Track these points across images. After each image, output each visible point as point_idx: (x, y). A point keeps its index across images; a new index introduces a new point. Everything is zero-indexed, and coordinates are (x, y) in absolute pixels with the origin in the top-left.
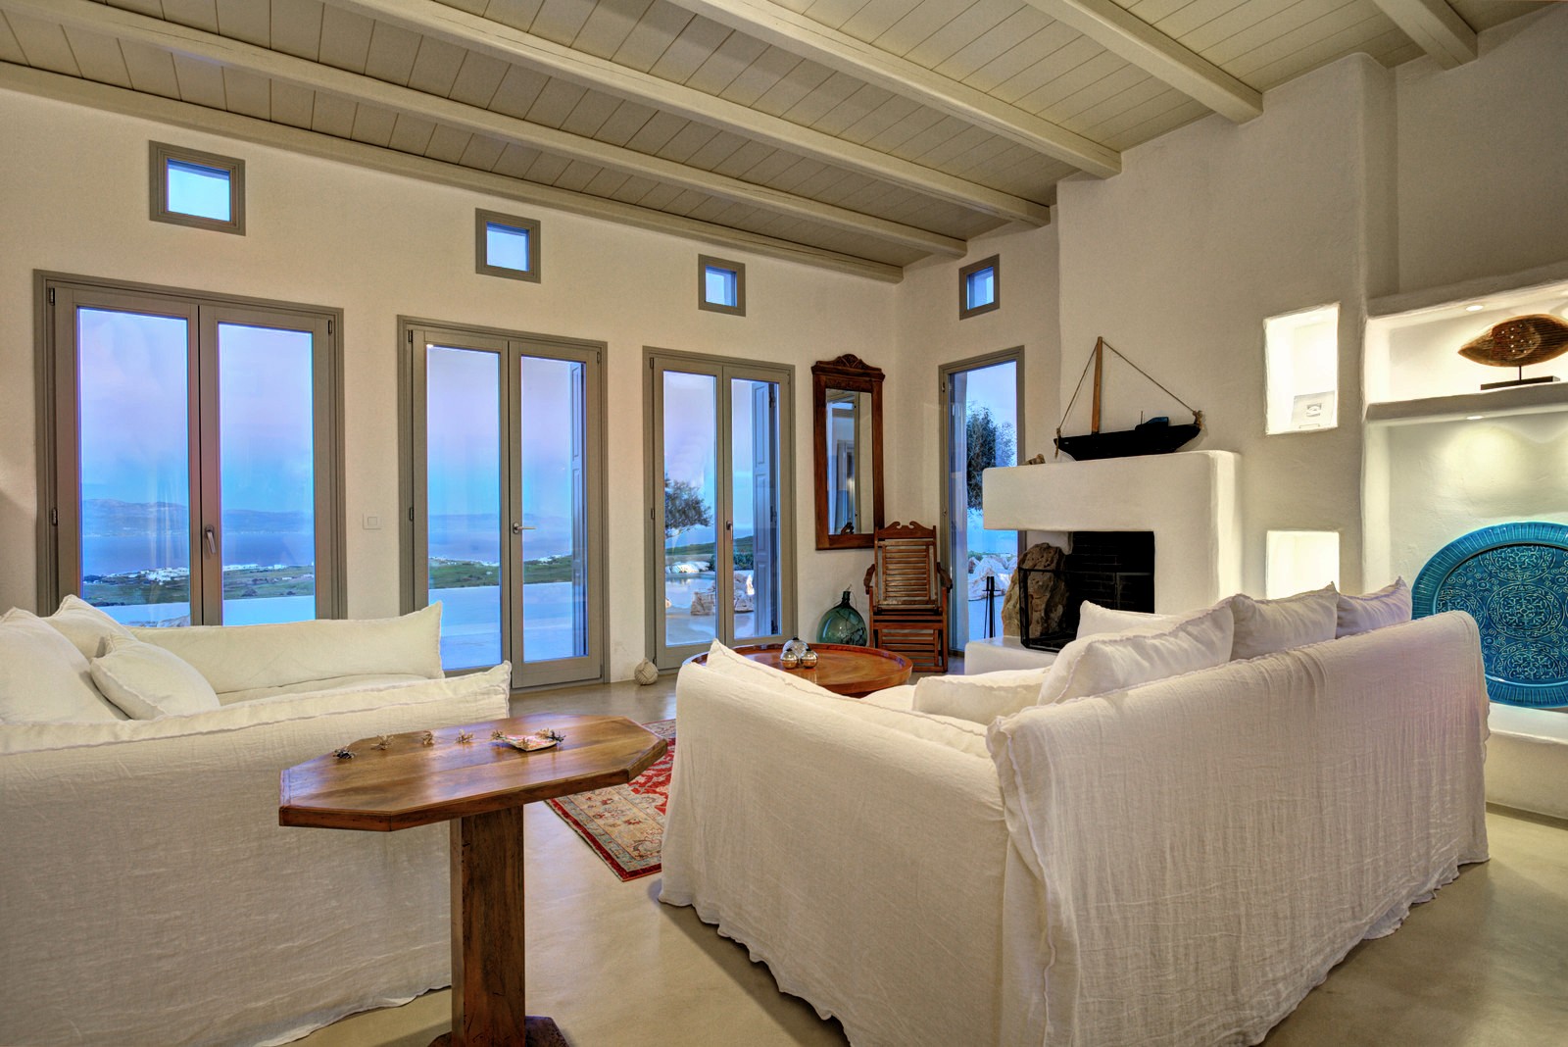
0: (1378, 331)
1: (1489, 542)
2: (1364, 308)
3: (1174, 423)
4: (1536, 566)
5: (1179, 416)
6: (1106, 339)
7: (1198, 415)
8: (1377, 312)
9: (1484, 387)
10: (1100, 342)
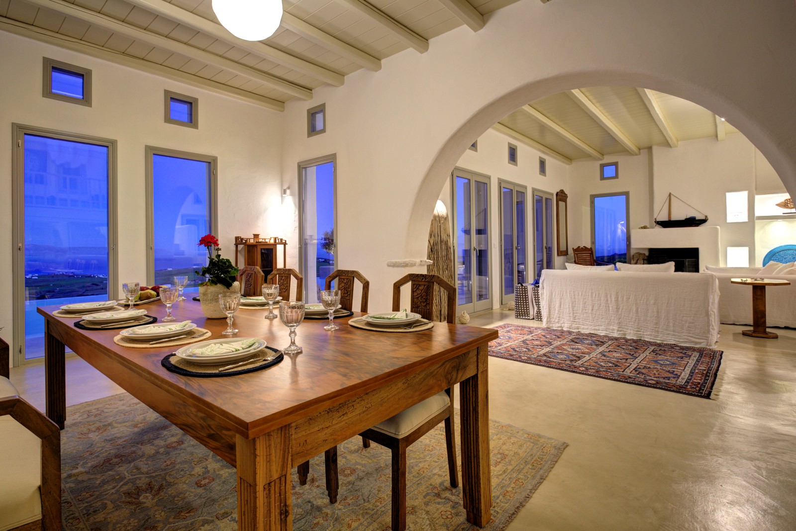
0: (758, 198)
1: (781, 249)
2: (755, 193)
3: (697, 218)
4: (793, 254)
5: (699, 217)
6: (672, 193)
7: (706, 217)
8: (757, 194)
9: (783, 214)
10: (670, 193)
